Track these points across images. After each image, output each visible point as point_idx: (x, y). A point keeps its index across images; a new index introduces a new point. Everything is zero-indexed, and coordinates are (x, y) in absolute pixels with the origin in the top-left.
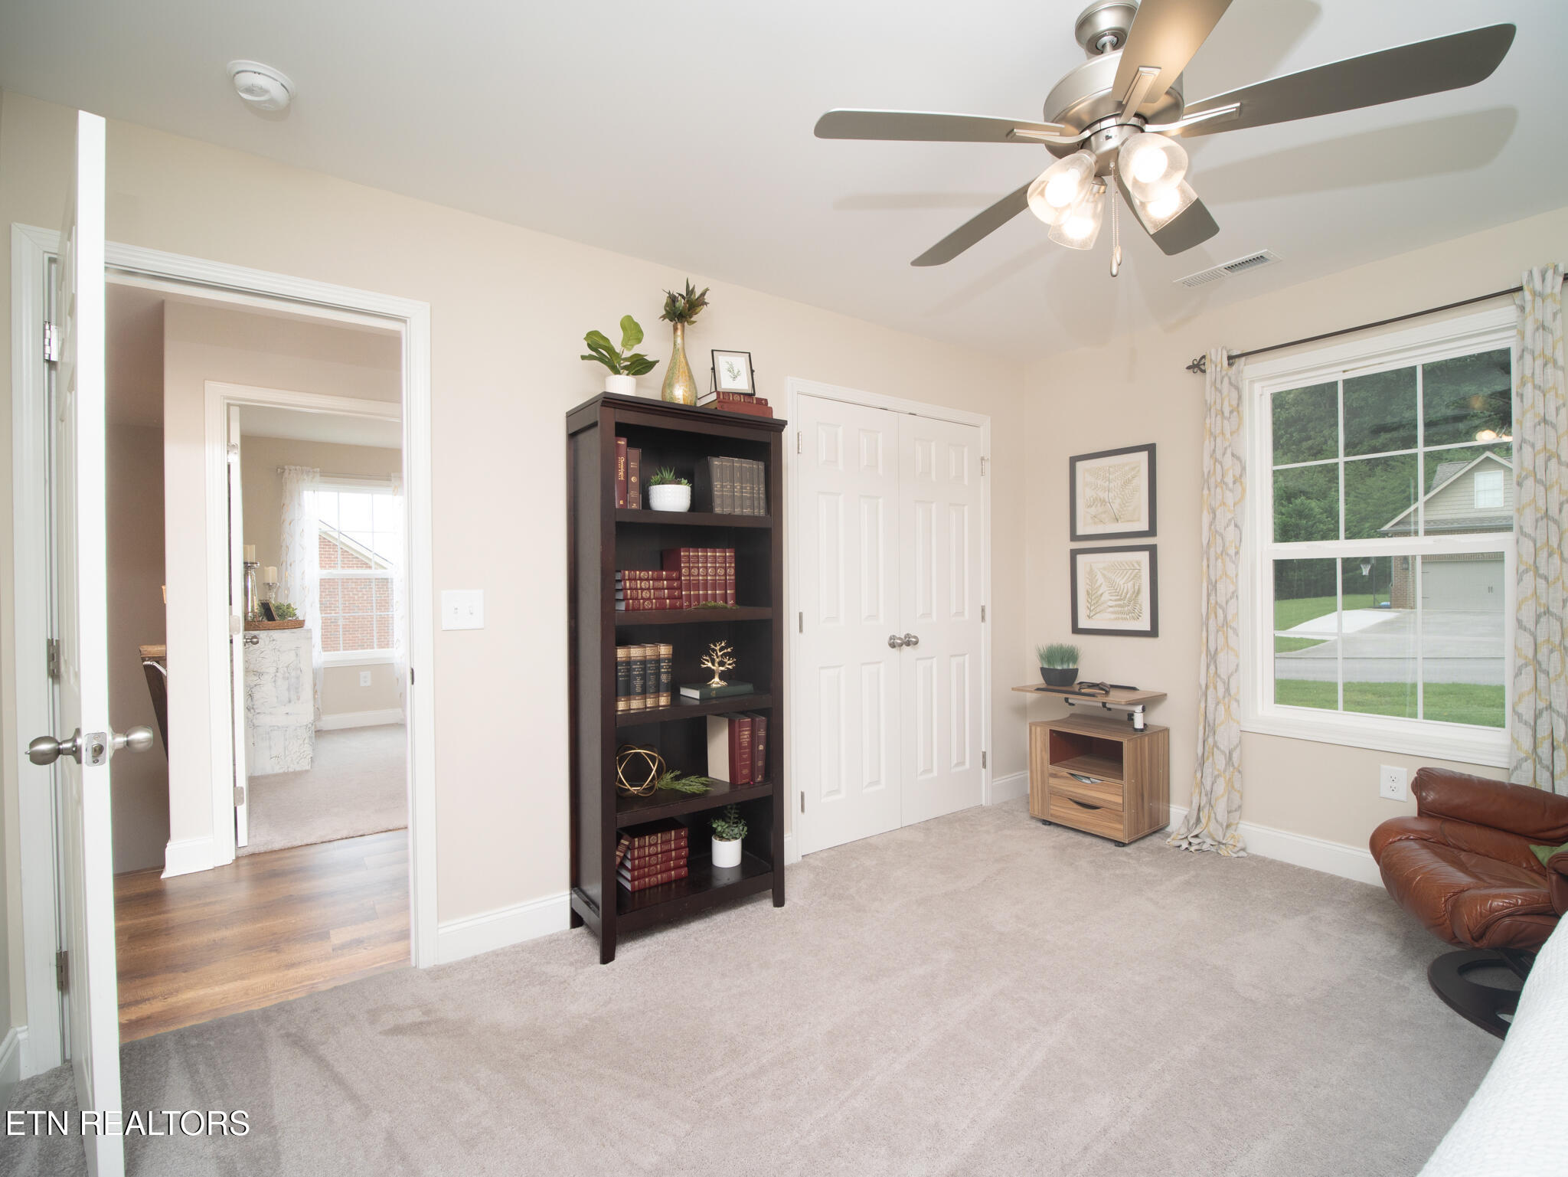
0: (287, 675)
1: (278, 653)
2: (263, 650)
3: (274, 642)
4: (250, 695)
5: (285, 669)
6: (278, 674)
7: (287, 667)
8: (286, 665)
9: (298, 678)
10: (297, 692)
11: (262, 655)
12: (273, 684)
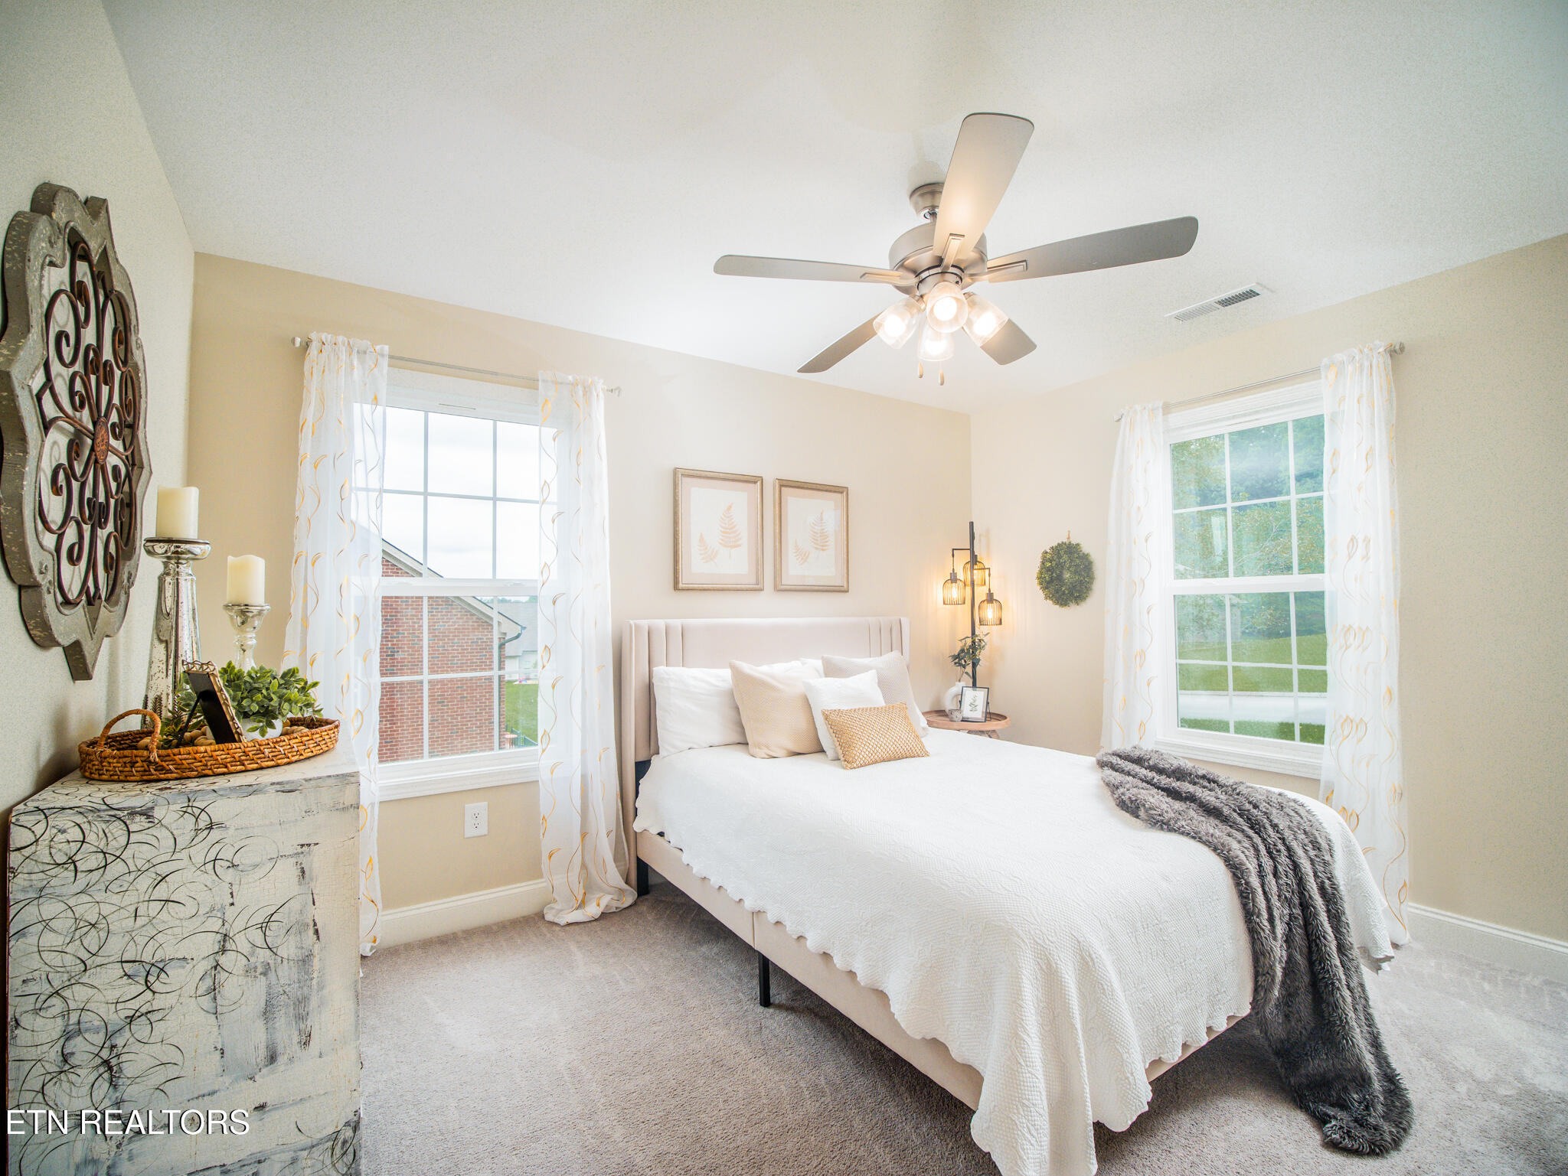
0: (264, 955)
1: (229, 876)
2: (163, 869)
3: (215, 834)
4: (106, 1063)
5: (257, 936)
6: (223, 960)
7: (264, 927)
8: (259, 918)
9: (305, 961)
10: (301, 1018)
11: (162, 892)
12: (206, 1002)
